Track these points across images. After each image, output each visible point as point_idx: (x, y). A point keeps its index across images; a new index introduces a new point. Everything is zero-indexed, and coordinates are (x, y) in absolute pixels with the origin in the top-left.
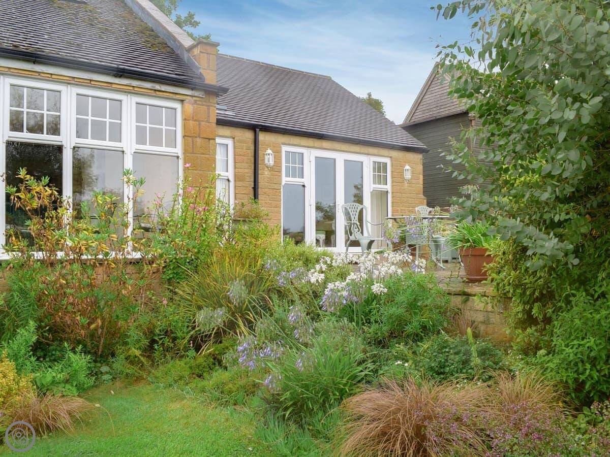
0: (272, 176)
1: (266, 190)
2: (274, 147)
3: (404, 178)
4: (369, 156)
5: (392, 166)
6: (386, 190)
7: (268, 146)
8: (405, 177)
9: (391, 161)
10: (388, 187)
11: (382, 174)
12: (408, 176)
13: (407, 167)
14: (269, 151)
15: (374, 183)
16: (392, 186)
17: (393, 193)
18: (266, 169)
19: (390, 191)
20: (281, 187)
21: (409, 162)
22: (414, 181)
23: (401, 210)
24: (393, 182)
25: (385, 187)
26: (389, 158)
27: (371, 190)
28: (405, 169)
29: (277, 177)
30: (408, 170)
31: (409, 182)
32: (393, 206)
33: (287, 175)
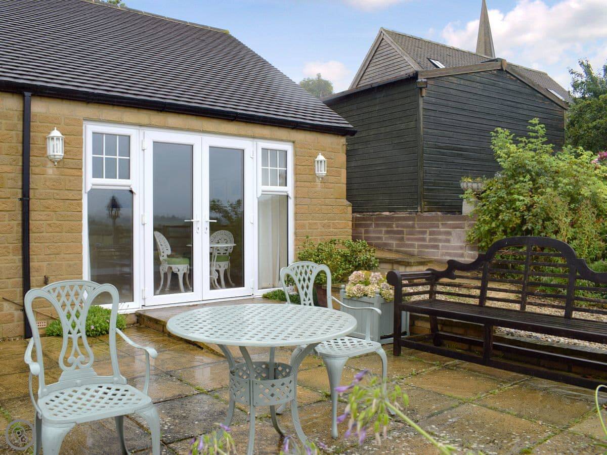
0: (63, 177)
1: (50, 202)
2: (67, 125)
3: (315, 174)
4: (256, 140)
5: (296, 155)
6: (285, 194)
7: (54, 123)
8: (316, 172)
9: (295, 148)
10: (289, 189)
11: (278, 168)
12: (322, 171)
13: (321, 157)
14: (56, 133)
15: (265, 183)
16: (296, 187)
17: (296, 198)
18: (50, 164)
19: (291, 194)
20: (81, 195)
21: (323, 151)
22: (332, 179)
23: (310, 224)
24: (296, 181)
25: (283, 188)
26: (291, 144)
27: (259, 195)
28: (317, 159)
29: (71, 178)
30: (321, 162)
31: (324, 180)
32: (296, 220)
33: (97, 174)
